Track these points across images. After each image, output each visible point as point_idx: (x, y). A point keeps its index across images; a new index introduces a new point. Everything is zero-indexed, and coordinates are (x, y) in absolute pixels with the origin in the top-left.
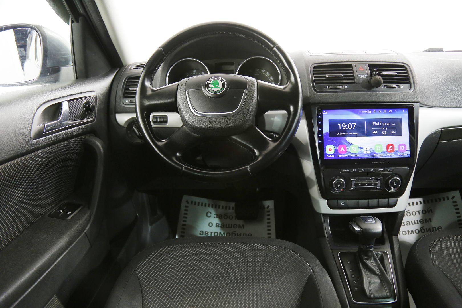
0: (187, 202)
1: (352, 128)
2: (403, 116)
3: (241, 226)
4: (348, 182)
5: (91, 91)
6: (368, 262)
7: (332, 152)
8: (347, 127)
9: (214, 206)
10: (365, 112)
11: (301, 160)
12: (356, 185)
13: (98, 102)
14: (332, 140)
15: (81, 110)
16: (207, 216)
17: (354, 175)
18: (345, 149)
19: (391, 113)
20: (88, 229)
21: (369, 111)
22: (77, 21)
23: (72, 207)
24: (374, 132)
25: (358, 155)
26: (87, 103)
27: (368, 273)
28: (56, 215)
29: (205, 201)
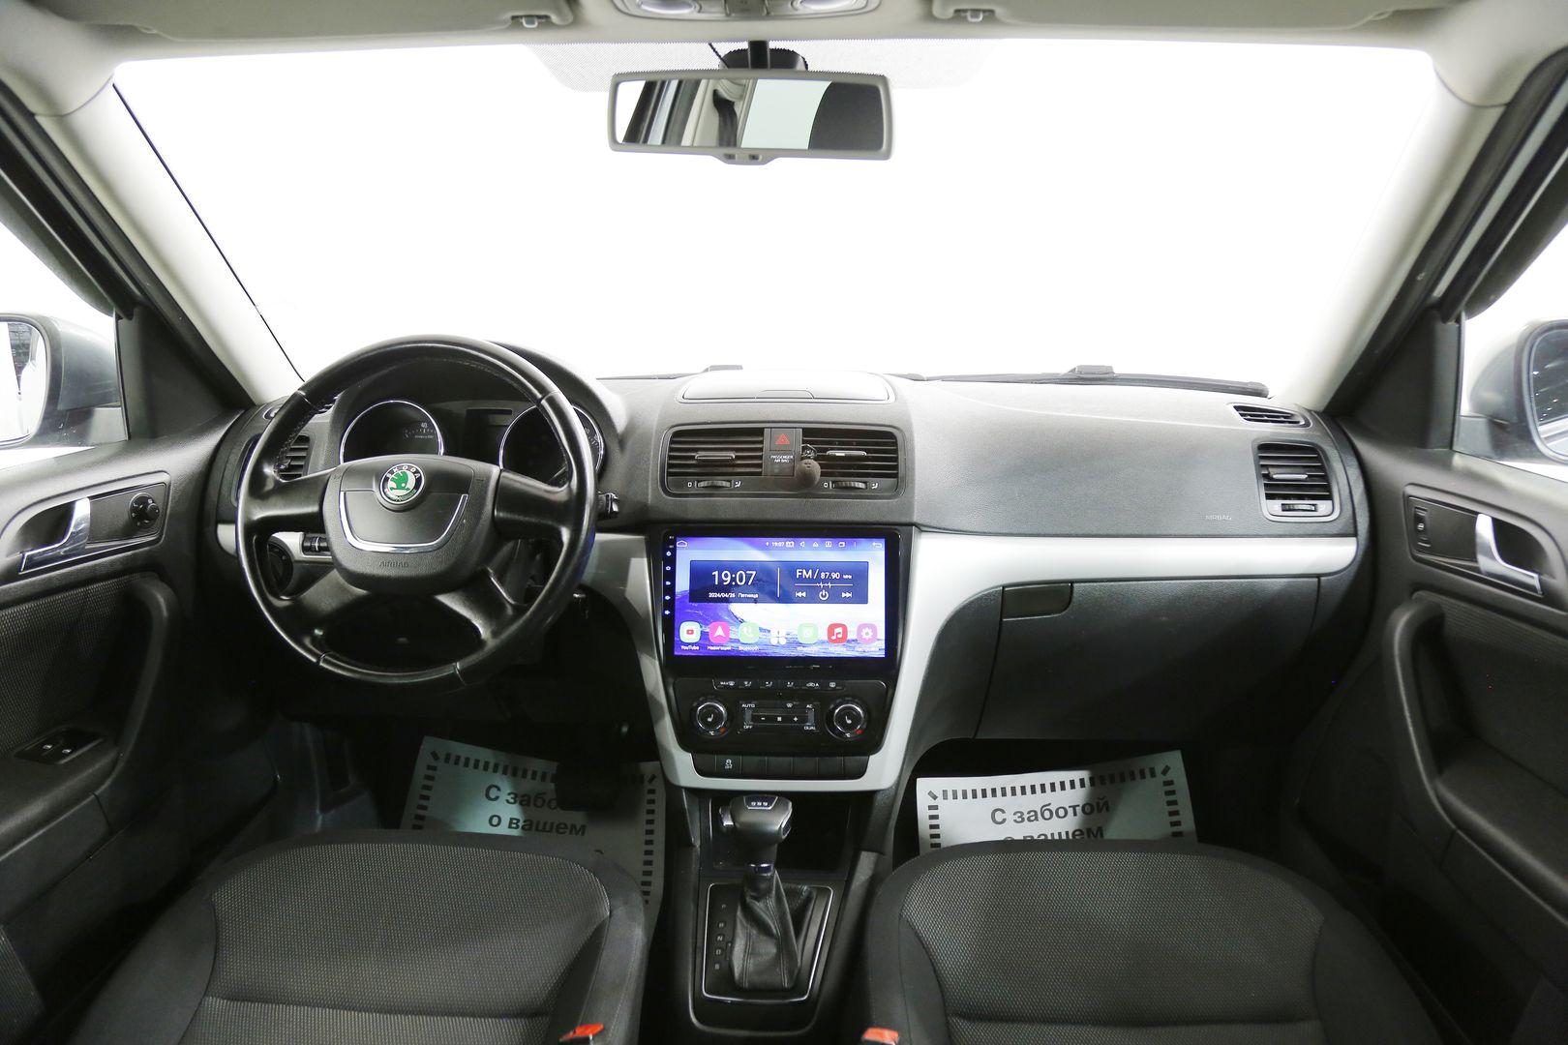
0: (435, 756)
1: (746, 583)
2: (873, 555)
3: (578, 828)
4: (735, 715)
5: (155, 472)
6: (759, 907)
7: (695, 638)
8: (733, 579)
9: (510, 771)
10: (780, 544)
11: (639, 654)
12: (755, 719)
13: (174, 498)
14: (697, 609)
15: (124, 516)
16: (488, 796)
17: (749, 695)
18: (726, 631)
19: (843, 549)
20: (105, 789)
21: (790, 543)
22: (129, 316)
23: (76, 740)
24: (800, 594)
25: (756, 648)
26: (143, 500)
27: (754, 932)
28: (36, 756)
29: (484, 754)
